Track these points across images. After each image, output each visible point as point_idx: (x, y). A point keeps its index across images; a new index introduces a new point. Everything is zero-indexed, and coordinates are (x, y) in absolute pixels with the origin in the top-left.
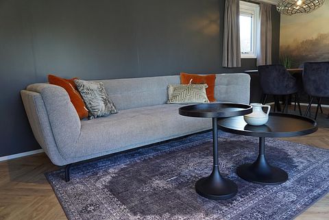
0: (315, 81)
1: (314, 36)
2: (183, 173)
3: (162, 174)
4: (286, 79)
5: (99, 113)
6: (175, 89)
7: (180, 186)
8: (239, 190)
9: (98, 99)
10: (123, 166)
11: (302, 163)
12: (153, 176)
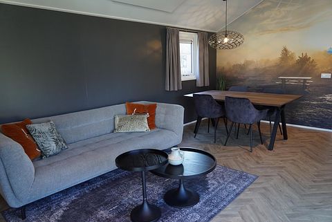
0: (233, 111)
1: (242, 62)
2: (123, 202)
3: (106, 204)
4: (214, 106)
5: (51, 153)
6: (120, 120)
7: (120, 214)
8: (162, 215)
9: (49, 141)
10: (74, 198)
11: (213, 184)
12: (99, 207)
